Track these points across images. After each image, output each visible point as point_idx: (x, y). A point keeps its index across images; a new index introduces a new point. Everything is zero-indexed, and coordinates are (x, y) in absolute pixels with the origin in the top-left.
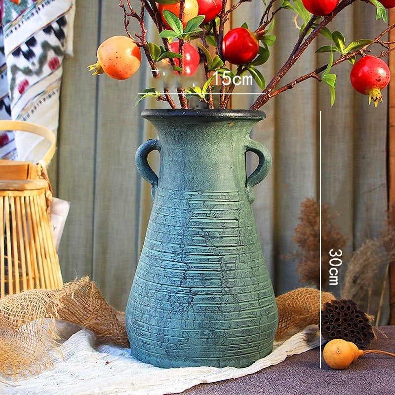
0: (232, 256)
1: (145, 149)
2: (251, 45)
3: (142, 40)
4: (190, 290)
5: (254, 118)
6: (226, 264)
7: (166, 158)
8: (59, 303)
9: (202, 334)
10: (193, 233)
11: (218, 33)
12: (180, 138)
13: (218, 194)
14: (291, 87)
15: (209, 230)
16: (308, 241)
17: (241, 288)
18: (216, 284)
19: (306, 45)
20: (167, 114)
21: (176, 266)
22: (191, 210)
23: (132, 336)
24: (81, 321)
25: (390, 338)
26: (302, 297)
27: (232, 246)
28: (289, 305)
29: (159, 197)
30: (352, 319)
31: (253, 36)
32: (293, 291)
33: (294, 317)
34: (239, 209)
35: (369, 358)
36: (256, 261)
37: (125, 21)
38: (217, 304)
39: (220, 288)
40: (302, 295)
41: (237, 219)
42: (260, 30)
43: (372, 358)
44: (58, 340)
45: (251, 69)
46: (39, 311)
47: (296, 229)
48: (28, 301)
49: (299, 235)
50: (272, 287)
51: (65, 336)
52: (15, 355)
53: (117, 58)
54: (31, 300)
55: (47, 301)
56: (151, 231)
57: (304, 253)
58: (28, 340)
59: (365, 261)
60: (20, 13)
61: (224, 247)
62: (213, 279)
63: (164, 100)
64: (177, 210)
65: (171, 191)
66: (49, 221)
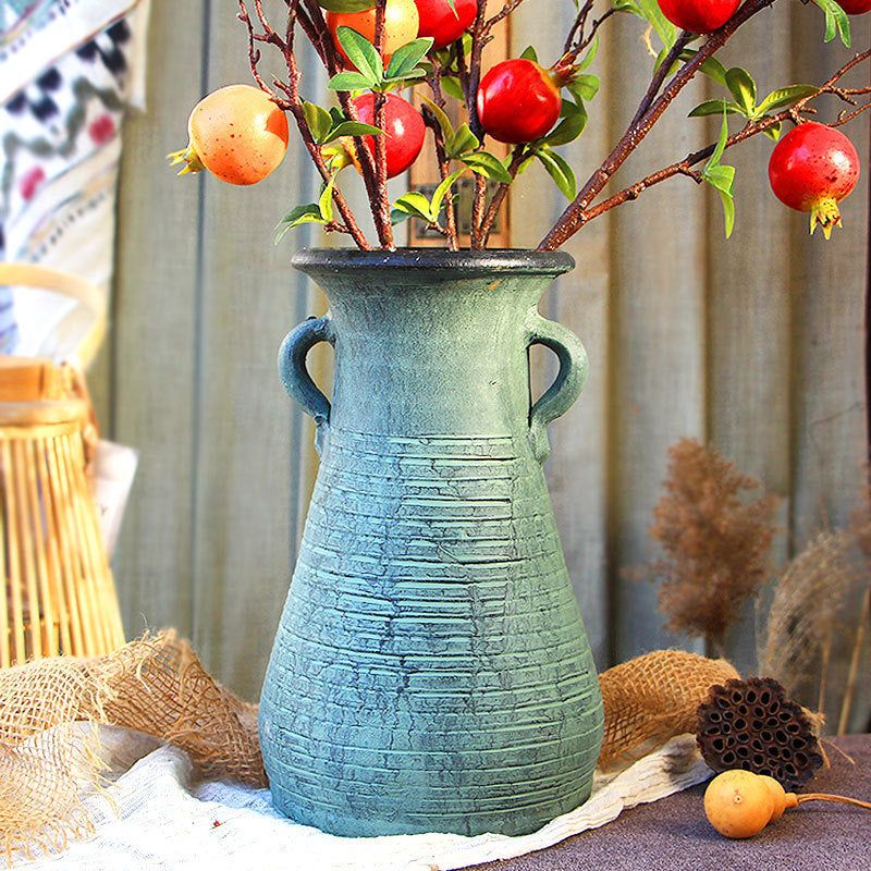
0: (497, 584)
1: (301, 340)
2: (542, 99)
3: (290, 94)
4: (402, 662)
5: (546, 270)
6: (483, 601)
7: (346, 361)
8: (107, 690)
9: (430, 760)
10: (409, 533)
11: (469, 71)
12: (378, 316)
13: (465, 442)
14: (632, 197)
15: (445, 525)
16: (683, 537)
17: (518, 655)
18: (460, 647)
19: (666, 100)
20: (349, 263)
21: (371, 607)
22: (403, 480)
23: (273, 762)
24: (159, 729)
25: (860, 764)
26: (661, 671)
27: (496, 561)
28: (631, 690)
29: (332, 449)
30: (773, 722)
31: (548, 78)
32: (641, 658)
33: (642, 718)
34: (513, 478)
35: (810, 810)
36: (553, 595)
37: (252, 51)
38: (464, 692)
39: (469, 655)
40: (660, 668)
41: (508, 500)
42: (564, 64)
43: (817, 811)
44: (104, 774)
45: (542, 153)
46: (64, 707)
47: (657, 509)
48: (38, 685)
49: (663, 522)
50: (588, 651)
51: (123, 762)
52: (9, 808)
53: (233, 136)
54: (45, 681)
55: (81, 684)
56: (314, 527)
57: (675, 562)
58: (38, 773)
59: (813, 582)
60: (23, 11)
61: (478, 563)
62: (454, 635)
63: (341, 231)
64: (372, 480)
65: (359, 437)
66: (91, 492)
